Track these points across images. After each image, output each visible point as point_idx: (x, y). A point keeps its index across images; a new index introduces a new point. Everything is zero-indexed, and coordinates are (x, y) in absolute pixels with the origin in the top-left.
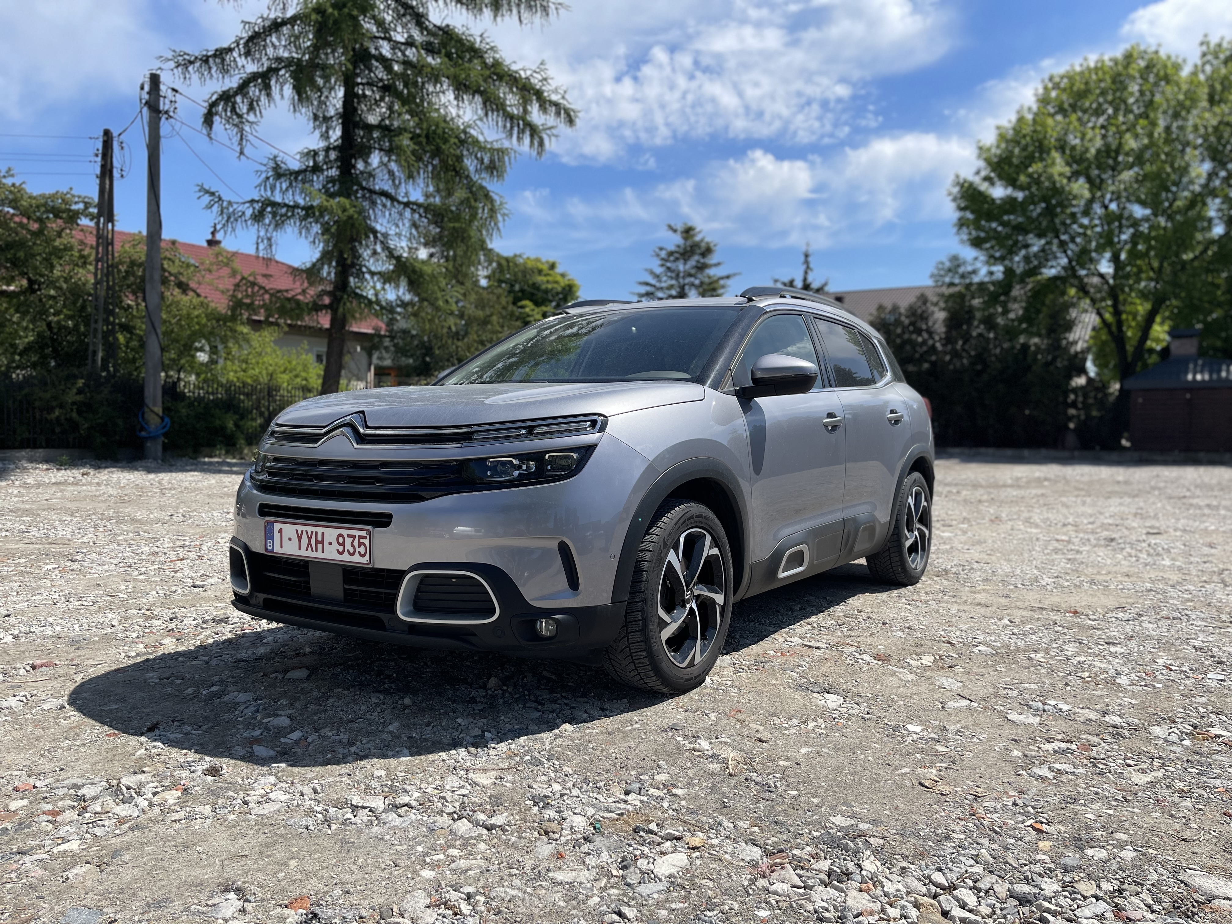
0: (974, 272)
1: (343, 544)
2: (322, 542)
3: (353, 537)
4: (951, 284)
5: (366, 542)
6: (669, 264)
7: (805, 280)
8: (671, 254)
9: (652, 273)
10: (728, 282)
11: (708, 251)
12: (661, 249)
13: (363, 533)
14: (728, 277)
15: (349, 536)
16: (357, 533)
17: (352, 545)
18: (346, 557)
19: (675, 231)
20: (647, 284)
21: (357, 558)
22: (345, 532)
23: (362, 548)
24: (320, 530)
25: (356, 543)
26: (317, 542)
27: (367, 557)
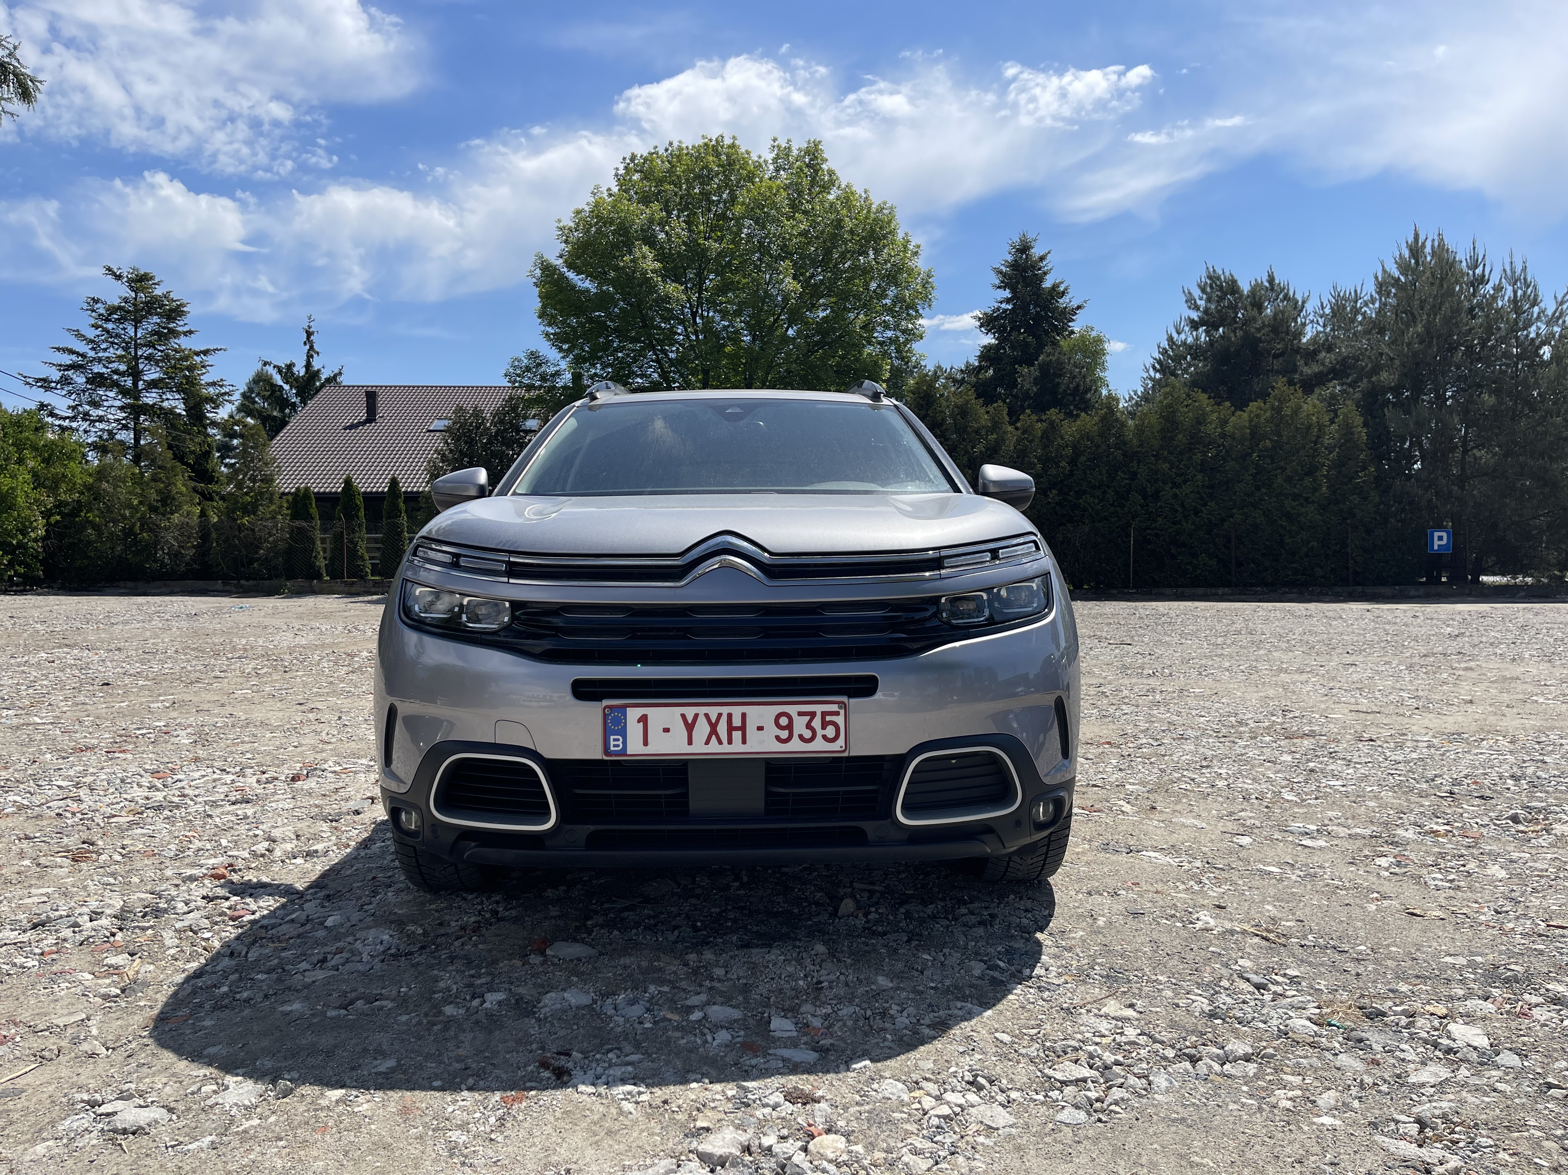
0: (557, 374)
1: (790, 727)
2: (743, 728)
3: (813, 715)
4: (530, 387)
5: (840, 720)
6: (110, 326)
7: (308, 365)
8: (112, 310)
9: (79, 335)
10: (209, 359)
11: (176, 312)
12: (96, 301)
13: (834, 708)
14: (206, 352)
15: (800, 714)
16: (819, 709)
17: (809, 726)
18: (795, 746)
19: (118, 277)
20: (71, 352)
21: (819, 746)
22: (792, 710)
23: (830, 732)
24: (737, 712)
25: (817, 723)
26: (731, 729)
27: (841, 741)
